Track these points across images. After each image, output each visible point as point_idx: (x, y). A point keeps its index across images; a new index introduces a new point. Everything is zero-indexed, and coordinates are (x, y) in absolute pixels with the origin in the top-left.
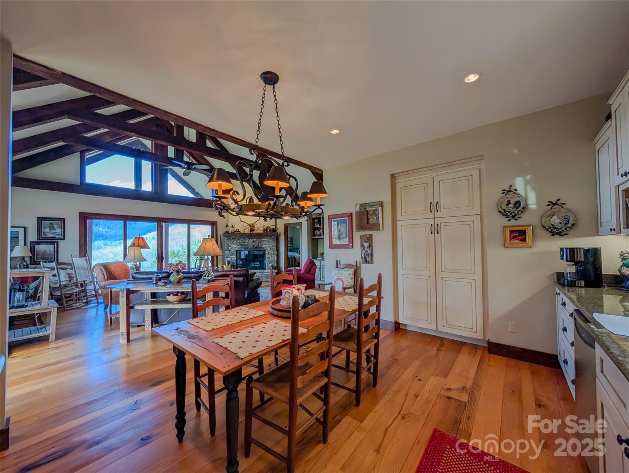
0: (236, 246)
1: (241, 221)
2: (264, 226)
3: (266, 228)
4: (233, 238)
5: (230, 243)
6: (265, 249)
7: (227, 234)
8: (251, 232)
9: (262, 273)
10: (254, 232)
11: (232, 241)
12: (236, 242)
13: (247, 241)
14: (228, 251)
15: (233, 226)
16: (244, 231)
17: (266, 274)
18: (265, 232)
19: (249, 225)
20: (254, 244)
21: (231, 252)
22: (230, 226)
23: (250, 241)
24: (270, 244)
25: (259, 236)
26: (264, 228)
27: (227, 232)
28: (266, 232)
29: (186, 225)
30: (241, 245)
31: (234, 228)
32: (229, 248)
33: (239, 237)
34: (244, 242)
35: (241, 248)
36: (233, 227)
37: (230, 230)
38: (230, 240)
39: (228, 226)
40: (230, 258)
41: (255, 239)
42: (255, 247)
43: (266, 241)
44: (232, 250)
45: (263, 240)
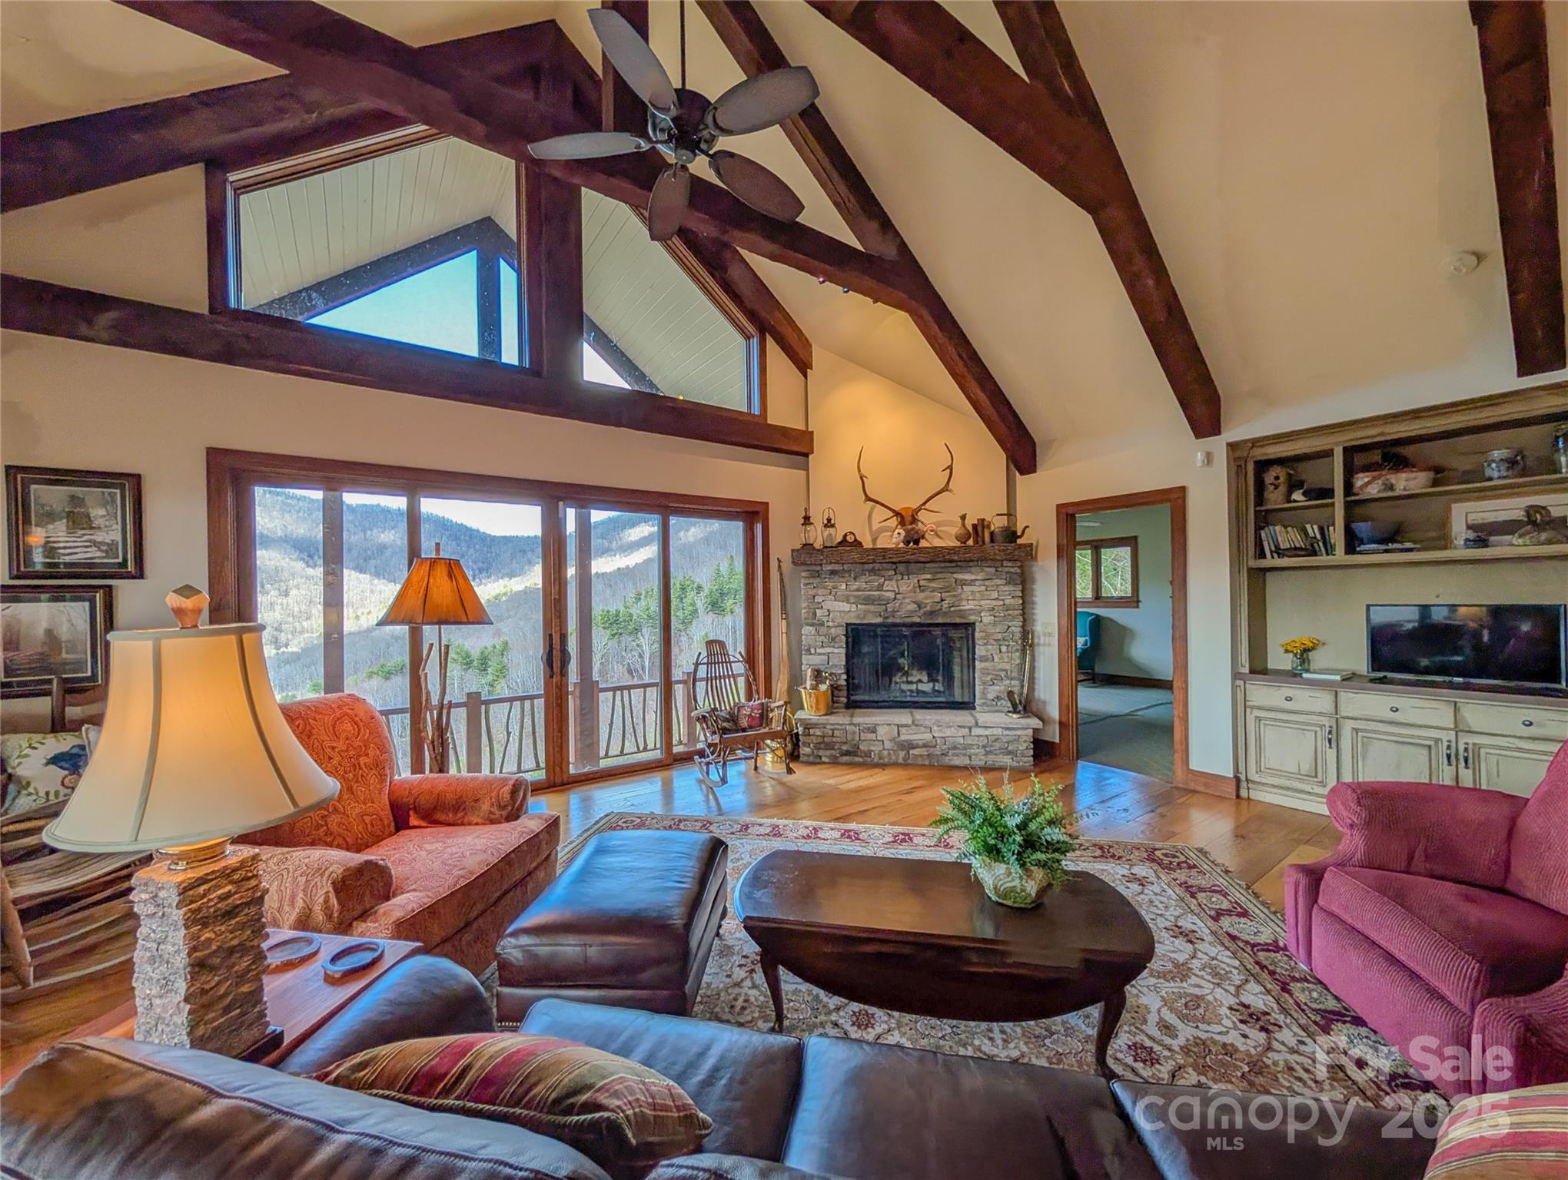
0: (846, 607)
1: (868, 499)
2: (963, 518)
3: (975, 527)
4: (833, 572)
5: (820, 592)
6: (972, 618)
7: (807, 556)
8: (907, 543)
9: (970, 729)
10: (923, 544)
11: (830, 585)
12: (844, 587)
13: (890, 585)
14: (812, 625)
15: (829, 520)
17: (986, 732)
18: (970, 542)
19: (897, 514)
20: (921, 596)
21: (823, 630)
22: (818, 520)
23: (906, 585)
24: (995, 595)
25: (946, 560)
26: (963, 525)
27: (807, 546)
28: (976, 542)
29: (656, 518)
30: (868, 601)
31: (832, 530)
32: (815, 614)
33: (858, 568)
34: (880, 588)
35: (866, 612)
36: (829, 524)
37: (818, 536)
38: (818, 580)
39: (812, 520)
40: (820, 654)
41: (928, 576)
42: (928, 608)
43: (977, 583)
44: (830, 624)
45: (961, 580)
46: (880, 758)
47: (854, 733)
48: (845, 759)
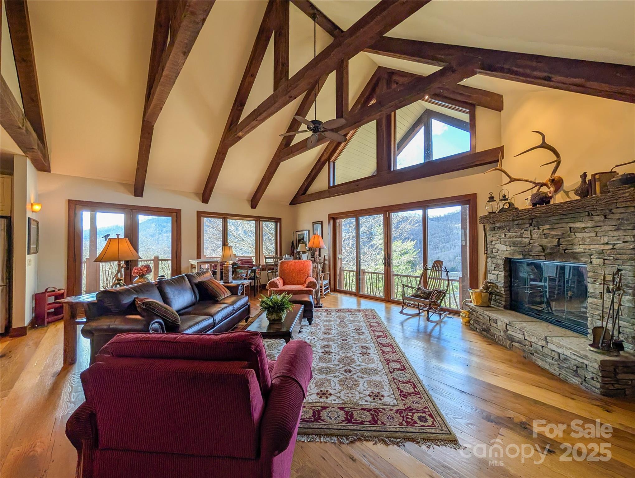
0: (505, 248)
2: (584, 175)
3: (590, 182)
4: (500, 228)
5: (494, 239)
6: (584, 260)
7: (489, 217)
8: (535, 205)
9: (547, 342)
11: (498, 235)
12: (504, 236)
13: (527, 234)
14: (491, 257)
15: (504, 196)
18: (585, 194)
19: (537, 184)
20: (544, 241)
21: (495, 261)
22: (498, 198)
23: (536, 233)
24: (605, 240)
25: (565, 213)
26: (584, 182)
27: (491, 213)
28: (591, 196)
30: (514, 244)
31: (505, 202)
32: (492, 252)
33: (512, 223)
34: (521, 236)
35: (514, 252)
36: (504, 199)
37: (498, 206)
38: (494, 232)
39: (495, 199)
40: (494, 274)
41: (548, 227)
42: (548, 251)
43: (586, 230)
44: (498, 257)
45: (574, 228)
46: (499, 340)
47: (487, 320)
48: (484, 333)
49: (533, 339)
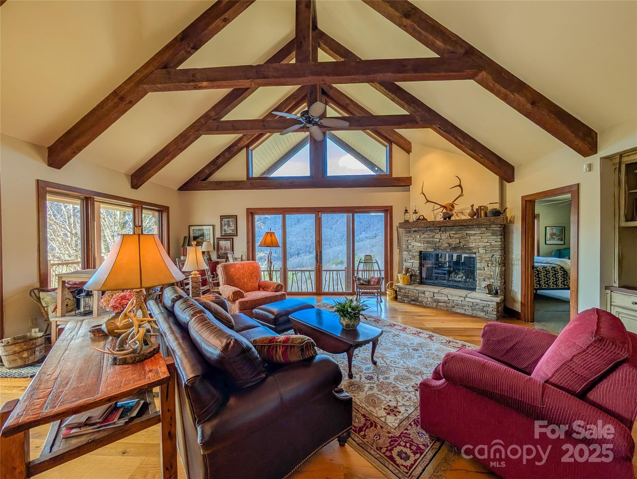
0: (419, 244)
1: (428, 201)
2: (472, 206)
3: (477, 210)
4: (415, 231)
5: (410, 238)
6: (474, 251)
7: (406, 224)
8: (445, 219)
9: (465, 298)
10: (452, 218)
11: (413, 236)
12: (419, 237)
13: (437, 236)
14: (407, 251)
15: (415, 211)
16: (435, 218)
17: (473, 301)
18: (475, 217)
19: (442, 206)
20: (450, 241)
21: (411, 253)
22: (411, 211)
23: (444, 236)
24: (486, 240)
25: (463, 225)
26: (472, 209)
27: (407, 222)
28: (478, 217)
30: (428, 242)
31: (417, 215)
32: (408, 247)
33: (425, 229)
34: (433, 237)
35: (427, 247)
36: (415, 212)
37: (413, 218)
38: (409, 234)
39: (408, 211)
40: (410, 262)
41: (454, 232)
42: (453, 246)
43: (477, 235)
44: (414, 251)
45: (469, 234)
46: (426, 304)
47: (416, 293)
48: (413, 302)
49: (455, 298)
